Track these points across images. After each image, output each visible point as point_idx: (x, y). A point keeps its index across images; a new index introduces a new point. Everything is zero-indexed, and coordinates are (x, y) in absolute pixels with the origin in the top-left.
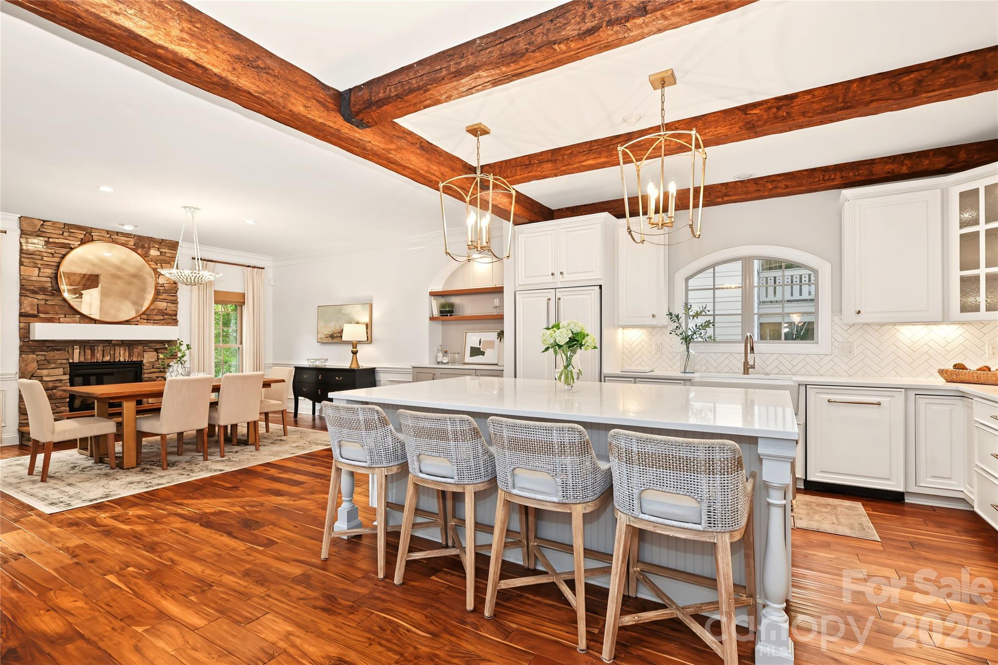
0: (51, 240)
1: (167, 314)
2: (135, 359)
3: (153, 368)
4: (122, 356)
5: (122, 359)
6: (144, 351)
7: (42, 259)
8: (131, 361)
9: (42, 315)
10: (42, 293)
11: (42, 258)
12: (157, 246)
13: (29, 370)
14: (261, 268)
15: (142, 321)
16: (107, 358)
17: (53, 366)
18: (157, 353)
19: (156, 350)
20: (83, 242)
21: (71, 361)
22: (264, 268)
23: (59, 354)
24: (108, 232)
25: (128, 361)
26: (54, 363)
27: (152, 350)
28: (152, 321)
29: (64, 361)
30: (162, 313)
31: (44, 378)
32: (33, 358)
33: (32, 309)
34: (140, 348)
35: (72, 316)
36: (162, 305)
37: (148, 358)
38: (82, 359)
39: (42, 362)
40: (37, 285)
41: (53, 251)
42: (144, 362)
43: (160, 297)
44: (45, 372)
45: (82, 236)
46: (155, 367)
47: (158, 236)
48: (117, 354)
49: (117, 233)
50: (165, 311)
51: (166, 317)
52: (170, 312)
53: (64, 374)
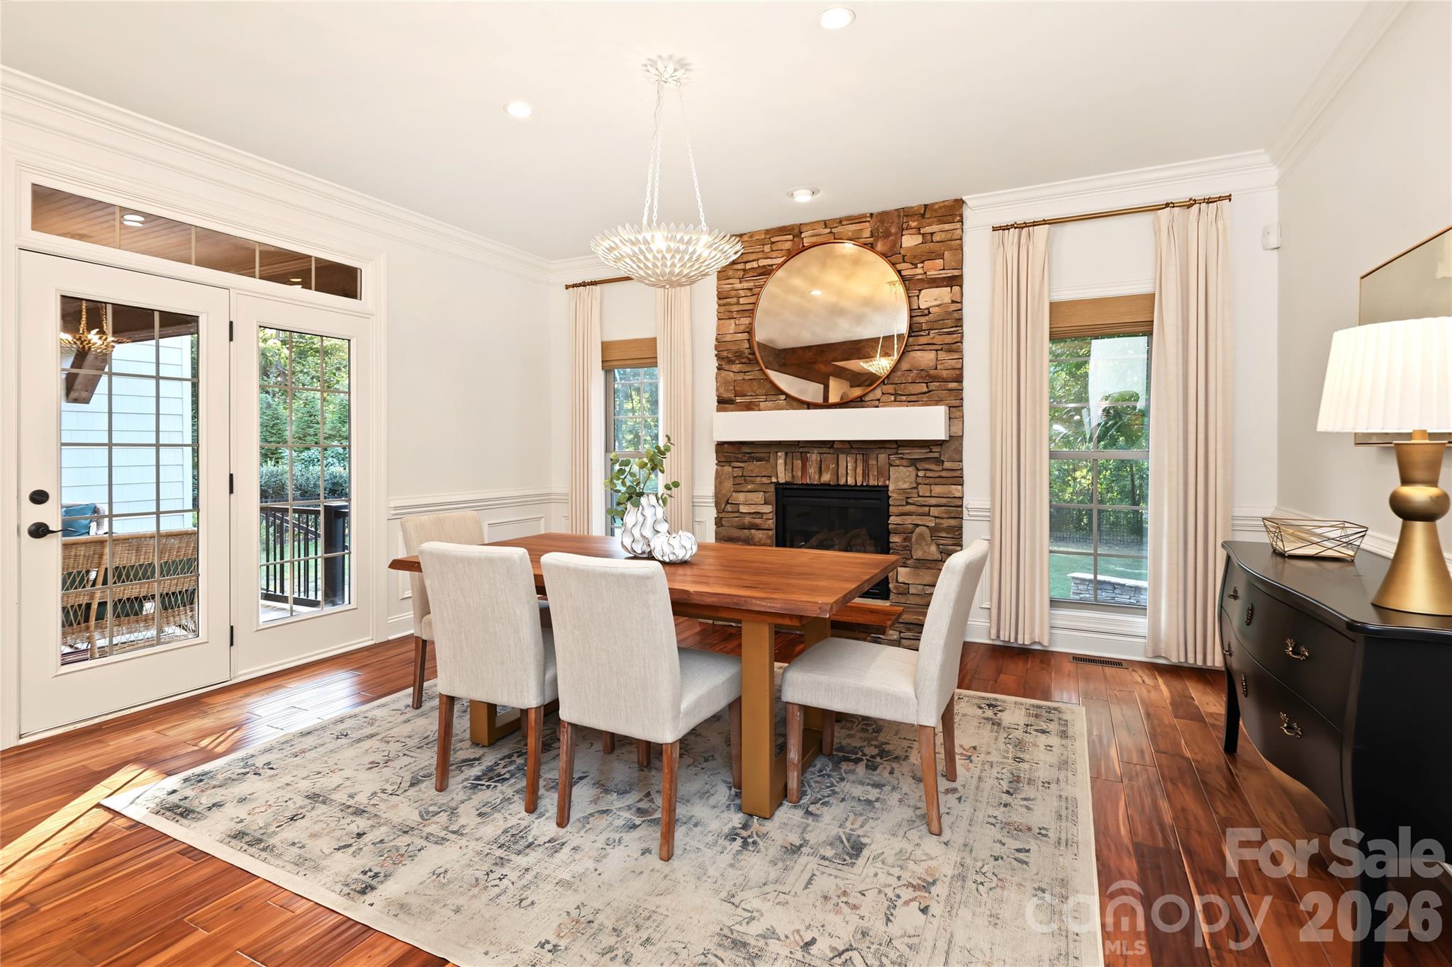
0: (749, 266)
1: (935, 379)
2: (873, 482)
3: (908, 503)
4: (850, 473)
5: (851, 481)
6: (891, 465)
7: (738, 303)
8: (867, 486)
9: (739, 400)
10: (737, 362)
11: (738, 301)
12: (913, 224)
13: (724, 492)
14: (1220, 199)
15: (885, 398)
16: (826, 478)
17: (749, 487)
18: (918, 470)
19: (913, 463)
20: (791, 255)
21: (774, 480)
22: (1229, 198)
23: (758, 467)
24: (826, 224)
25: (862, 485)
26: (753, 482)
27: (905, 463)
28: (904, 398)
29: (765, 480)
30: (928, 376)
31: (741, 507)
32: (729, 473)
33: (727, 390)
34: (883, 457)
35: (774, 398)
36: (925, 358)
37: (899, 480)
38: (789, 479)
39: (738, 481)
40: (734, 348)
41: (751, 284)
42: (891, 488)
43: (923, 340)
44: (741, 497)
45: (788, 245)
46: (910, 501)
47: (913, 199)
48: (842, 471)
49: (840, 221)
50: (932, 372)
51: (933, 386)
52: (944, 374)
53: (765, 503)
